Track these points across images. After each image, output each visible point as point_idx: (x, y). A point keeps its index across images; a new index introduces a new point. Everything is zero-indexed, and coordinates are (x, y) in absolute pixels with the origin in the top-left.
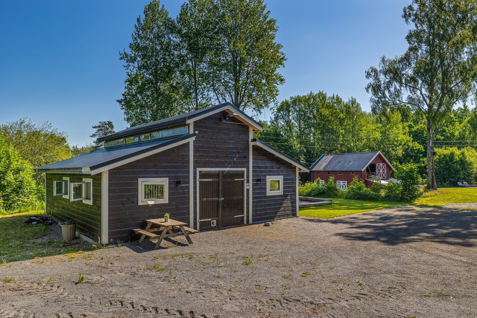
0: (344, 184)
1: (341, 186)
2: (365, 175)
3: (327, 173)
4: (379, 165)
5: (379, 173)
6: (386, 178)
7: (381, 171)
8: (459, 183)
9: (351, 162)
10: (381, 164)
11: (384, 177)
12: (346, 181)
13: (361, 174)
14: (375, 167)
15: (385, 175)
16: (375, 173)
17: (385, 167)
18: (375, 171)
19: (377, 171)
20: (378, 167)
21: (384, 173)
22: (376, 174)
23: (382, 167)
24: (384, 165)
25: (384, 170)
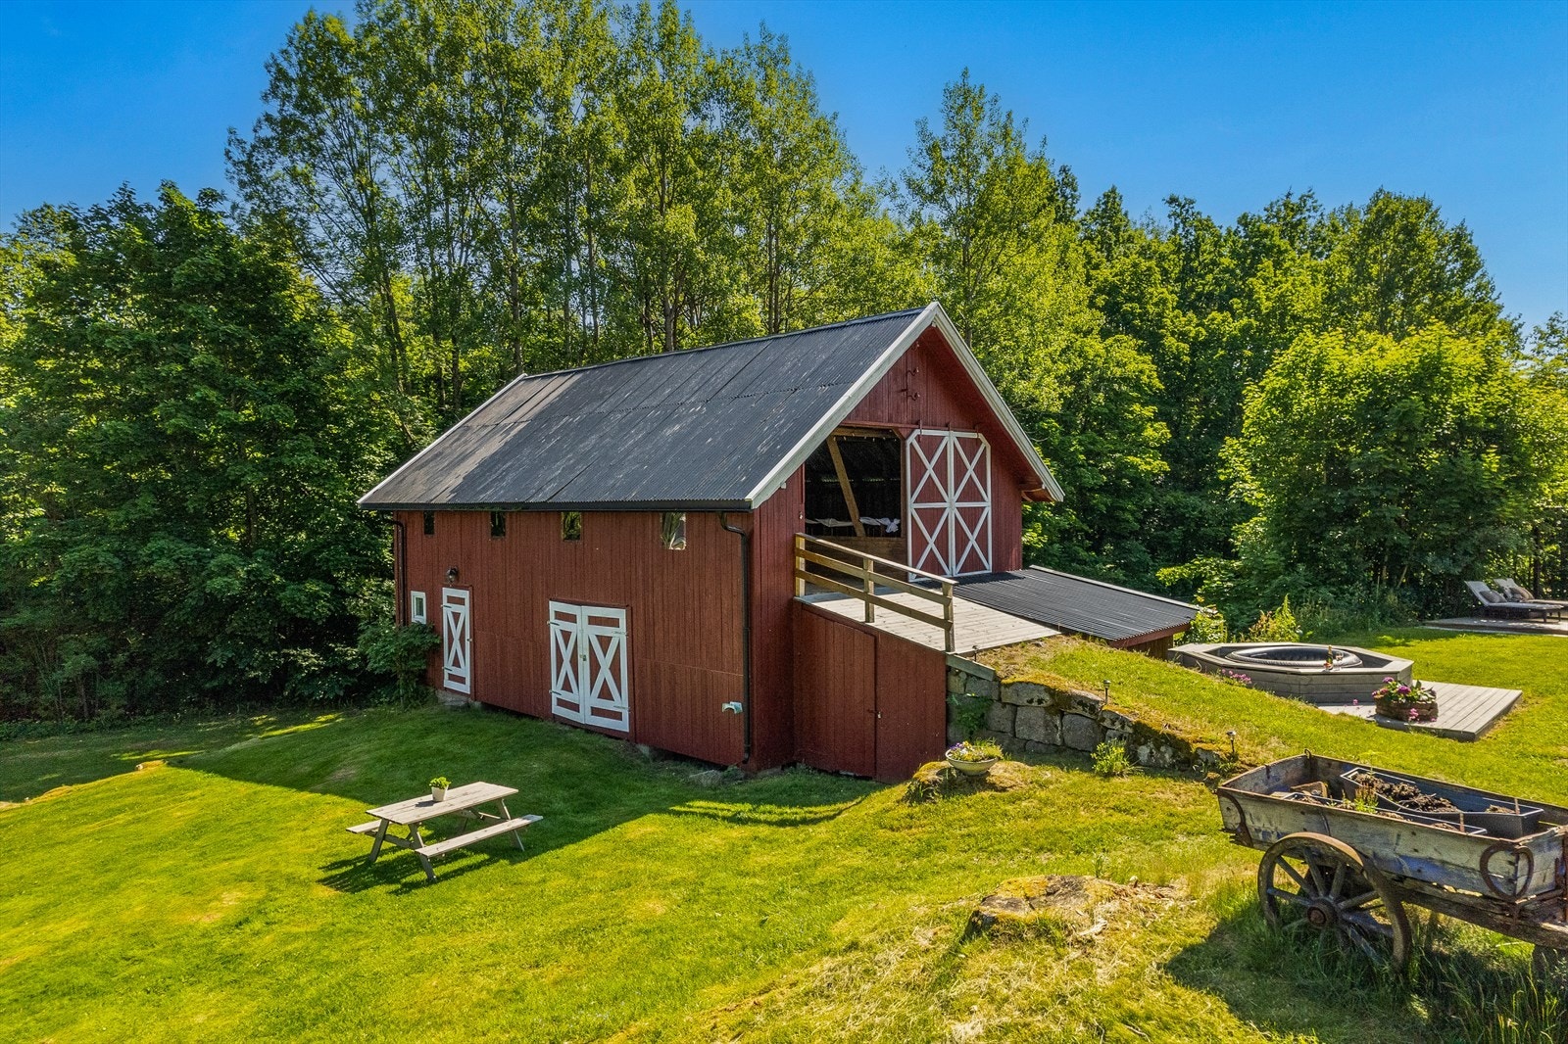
0: (605, 642)
1: (583, 651)
2: (794, 551)
3: (486, 526)
4: (930, 445)
5: (932, 518)
6: (989, 567)
7: (951, 505)
8: (1478, 587)
9: (678, 420)
10: (950, 439)
11: (973, 562)
12: (620, 614)
13: (748, 541)
14: (896, 468)
15: (982, 540)
16: (892, 527)
17: (980, 470)
18: (896, 510)
19: (912, 507)
20: (919, 470)
21: (971, 517)
22: (900, 533)
23: (960, 470)
24: (971, 447)
25: (970, 493)
